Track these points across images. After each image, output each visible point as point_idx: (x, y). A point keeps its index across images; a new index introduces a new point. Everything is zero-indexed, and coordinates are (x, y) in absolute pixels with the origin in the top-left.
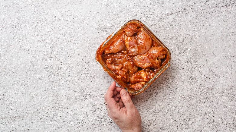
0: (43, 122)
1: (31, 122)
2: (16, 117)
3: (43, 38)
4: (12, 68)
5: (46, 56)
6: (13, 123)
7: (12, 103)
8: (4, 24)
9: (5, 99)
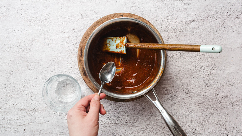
0: (60, 117)
1: (49, 115)
2: (35, 110)
3: (67, 35)
4: (35, 62)
5: (69, 53)
6: (31, 115)
7: (32, 95)
8: (31, 19)
9: (26, 92)
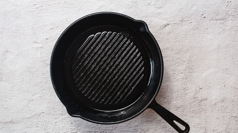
0: (38, 127)
1: (26, 127)
2: (11, 122)
3: (41, 45)
4: (9, 74)
5: (43, 63)
7: (8, 107)
8: (2, 30)
9: (1, 104)
